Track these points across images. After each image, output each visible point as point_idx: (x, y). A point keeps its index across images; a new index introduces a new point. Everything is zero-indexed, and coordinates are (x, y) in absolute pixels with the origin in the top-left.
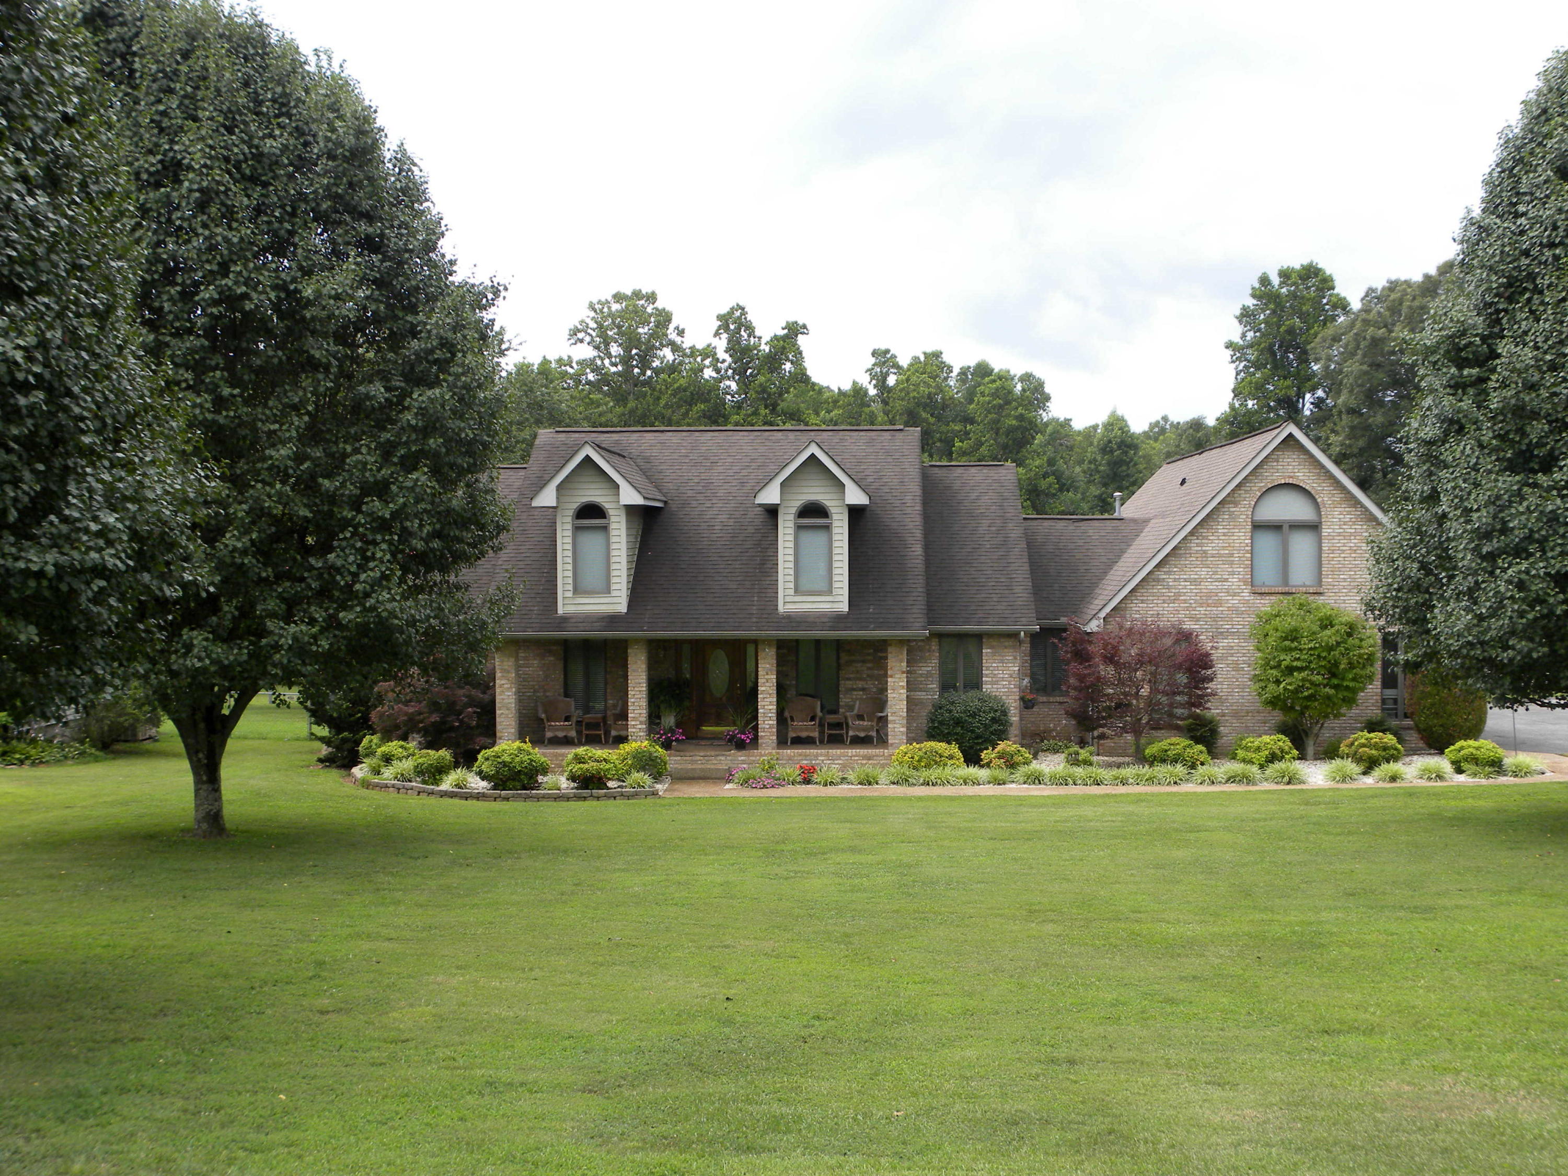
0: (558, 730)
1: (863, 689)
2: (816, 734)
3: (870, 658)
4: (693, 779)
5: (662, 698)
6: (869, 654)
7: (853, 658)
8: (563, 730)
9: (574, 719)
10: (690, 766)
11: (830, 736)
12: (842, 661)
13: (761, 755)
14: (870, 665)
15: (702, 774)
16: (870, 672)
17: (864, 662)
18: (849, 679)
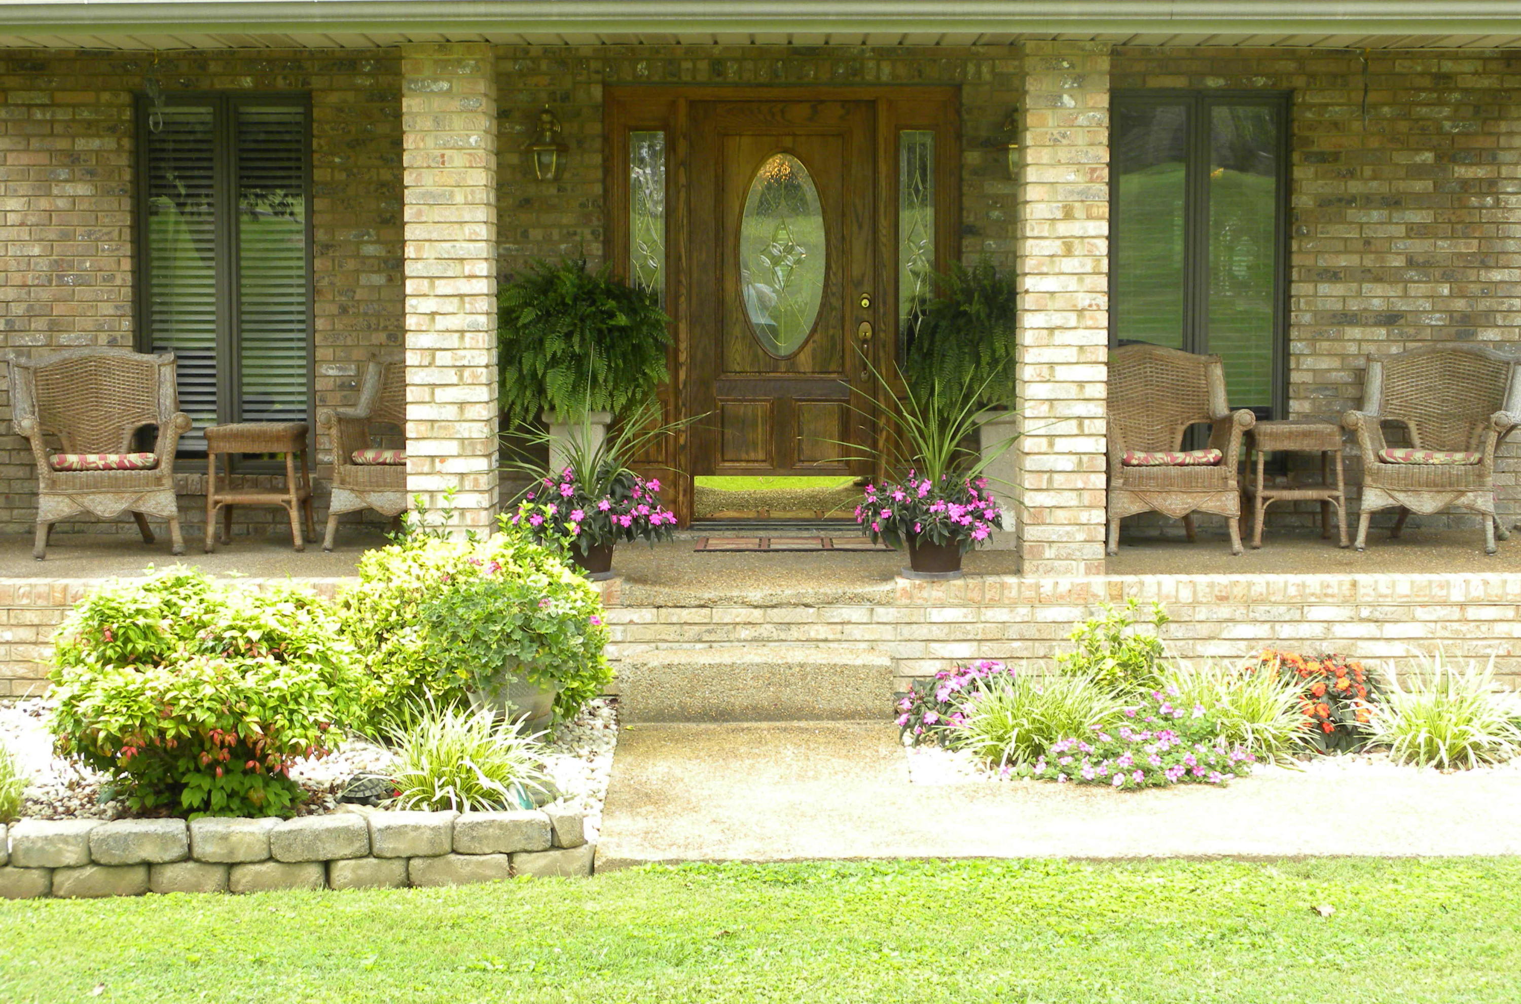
0: (95, 487)
1: (1390, 319)
2: (1230, 504)
3: (1418, 186)
4: (722, 715)
5: (554, 346)
6: (1417, 172)
7: (1355, 187)
8: (116, 487)
9: (166, 444)
10: (701, 657)
11: (1274, 511)
12: (1303, 201)
13: (1038, 601)
14: (1416, 217)
15: (765, 698)
16: (1418, 246)
17: (1394, 202)
18: (1334, 276)
